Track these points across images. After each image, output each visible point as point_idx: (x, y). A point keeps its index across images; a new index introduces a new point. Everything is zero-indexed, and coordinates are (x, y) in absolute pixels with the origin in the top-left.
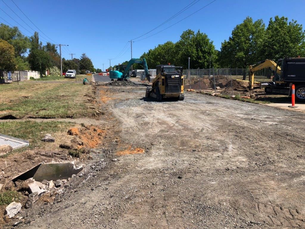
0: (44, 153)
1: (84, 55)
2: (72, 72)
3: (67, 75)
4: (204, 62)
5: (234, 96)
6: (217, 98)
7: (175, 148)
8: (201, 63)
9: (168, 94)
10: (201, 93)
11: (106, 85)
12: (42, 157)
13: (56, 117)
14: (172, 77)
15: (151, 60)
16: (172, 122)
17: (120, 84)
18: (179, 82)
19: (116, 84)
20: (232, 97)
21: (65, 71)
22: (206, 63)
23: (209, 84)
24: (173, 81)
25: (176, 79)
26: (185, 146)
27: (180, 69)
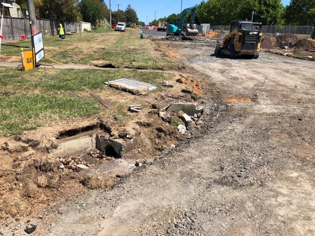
0: (171, 96)
1: (129, 6)
2: (122, 25)
3: (118, 27)
4: (267, 17)
5: (311, 57)
6: (290, 58)
7: (279, 99)
8: (263, 19)
9: (244, 51)
10: (270, 52)
11: (163, 39)
12: (170, 98)
13: (148, 68)
14: (250, 34)
15: (204, 13)
16: (261, 78)
17: (177, 39)
18: (256, 39)
19: (173, 39)
20: (308, 58)
21: (114, 24)
22: (269, 18)
23: (275, 43)
24: (251, 38)
25: (254, 36)
26: (288, 98)
27: (259, 26)
